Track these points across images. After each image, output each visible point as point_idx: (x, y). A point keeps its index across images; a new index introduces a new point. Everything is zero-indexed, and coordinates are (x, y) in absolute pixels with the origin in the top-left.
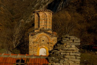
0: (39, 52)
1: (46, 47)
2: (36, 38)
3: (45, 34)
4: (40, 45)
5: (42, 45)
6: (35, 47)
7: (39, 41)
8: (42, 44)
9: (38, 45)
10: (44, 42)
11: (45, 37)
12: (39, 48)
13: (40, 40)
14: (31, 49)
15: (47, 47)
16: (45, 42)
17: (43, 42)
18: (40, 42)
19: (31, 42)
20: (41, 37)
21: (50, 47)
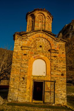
0: (32, 67)
1: (46, 58)
2: (28, 40)
3: (44, 36)
4: (35, 54)
5: (38, 54)
6: (24, 56)
7: (32, 46)
8: (39, 51)
9: (31, 53)
10: (42, 49)
11: (43, 39)
12: (31, 58)
13: (36, 44)
14: (17, 60)
15: (48, 58)
16: (44, 48)
17: (40, 49)
18: (34, 48)
19: (18, 46)
20: (37, 40)
21: (53, 58)
